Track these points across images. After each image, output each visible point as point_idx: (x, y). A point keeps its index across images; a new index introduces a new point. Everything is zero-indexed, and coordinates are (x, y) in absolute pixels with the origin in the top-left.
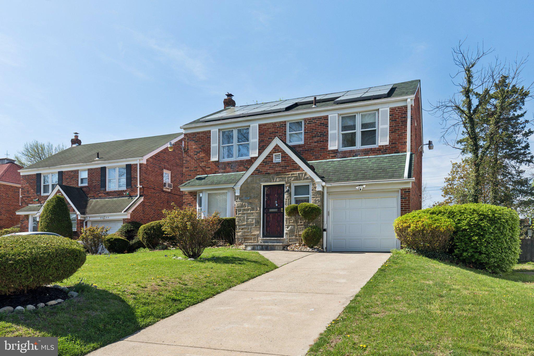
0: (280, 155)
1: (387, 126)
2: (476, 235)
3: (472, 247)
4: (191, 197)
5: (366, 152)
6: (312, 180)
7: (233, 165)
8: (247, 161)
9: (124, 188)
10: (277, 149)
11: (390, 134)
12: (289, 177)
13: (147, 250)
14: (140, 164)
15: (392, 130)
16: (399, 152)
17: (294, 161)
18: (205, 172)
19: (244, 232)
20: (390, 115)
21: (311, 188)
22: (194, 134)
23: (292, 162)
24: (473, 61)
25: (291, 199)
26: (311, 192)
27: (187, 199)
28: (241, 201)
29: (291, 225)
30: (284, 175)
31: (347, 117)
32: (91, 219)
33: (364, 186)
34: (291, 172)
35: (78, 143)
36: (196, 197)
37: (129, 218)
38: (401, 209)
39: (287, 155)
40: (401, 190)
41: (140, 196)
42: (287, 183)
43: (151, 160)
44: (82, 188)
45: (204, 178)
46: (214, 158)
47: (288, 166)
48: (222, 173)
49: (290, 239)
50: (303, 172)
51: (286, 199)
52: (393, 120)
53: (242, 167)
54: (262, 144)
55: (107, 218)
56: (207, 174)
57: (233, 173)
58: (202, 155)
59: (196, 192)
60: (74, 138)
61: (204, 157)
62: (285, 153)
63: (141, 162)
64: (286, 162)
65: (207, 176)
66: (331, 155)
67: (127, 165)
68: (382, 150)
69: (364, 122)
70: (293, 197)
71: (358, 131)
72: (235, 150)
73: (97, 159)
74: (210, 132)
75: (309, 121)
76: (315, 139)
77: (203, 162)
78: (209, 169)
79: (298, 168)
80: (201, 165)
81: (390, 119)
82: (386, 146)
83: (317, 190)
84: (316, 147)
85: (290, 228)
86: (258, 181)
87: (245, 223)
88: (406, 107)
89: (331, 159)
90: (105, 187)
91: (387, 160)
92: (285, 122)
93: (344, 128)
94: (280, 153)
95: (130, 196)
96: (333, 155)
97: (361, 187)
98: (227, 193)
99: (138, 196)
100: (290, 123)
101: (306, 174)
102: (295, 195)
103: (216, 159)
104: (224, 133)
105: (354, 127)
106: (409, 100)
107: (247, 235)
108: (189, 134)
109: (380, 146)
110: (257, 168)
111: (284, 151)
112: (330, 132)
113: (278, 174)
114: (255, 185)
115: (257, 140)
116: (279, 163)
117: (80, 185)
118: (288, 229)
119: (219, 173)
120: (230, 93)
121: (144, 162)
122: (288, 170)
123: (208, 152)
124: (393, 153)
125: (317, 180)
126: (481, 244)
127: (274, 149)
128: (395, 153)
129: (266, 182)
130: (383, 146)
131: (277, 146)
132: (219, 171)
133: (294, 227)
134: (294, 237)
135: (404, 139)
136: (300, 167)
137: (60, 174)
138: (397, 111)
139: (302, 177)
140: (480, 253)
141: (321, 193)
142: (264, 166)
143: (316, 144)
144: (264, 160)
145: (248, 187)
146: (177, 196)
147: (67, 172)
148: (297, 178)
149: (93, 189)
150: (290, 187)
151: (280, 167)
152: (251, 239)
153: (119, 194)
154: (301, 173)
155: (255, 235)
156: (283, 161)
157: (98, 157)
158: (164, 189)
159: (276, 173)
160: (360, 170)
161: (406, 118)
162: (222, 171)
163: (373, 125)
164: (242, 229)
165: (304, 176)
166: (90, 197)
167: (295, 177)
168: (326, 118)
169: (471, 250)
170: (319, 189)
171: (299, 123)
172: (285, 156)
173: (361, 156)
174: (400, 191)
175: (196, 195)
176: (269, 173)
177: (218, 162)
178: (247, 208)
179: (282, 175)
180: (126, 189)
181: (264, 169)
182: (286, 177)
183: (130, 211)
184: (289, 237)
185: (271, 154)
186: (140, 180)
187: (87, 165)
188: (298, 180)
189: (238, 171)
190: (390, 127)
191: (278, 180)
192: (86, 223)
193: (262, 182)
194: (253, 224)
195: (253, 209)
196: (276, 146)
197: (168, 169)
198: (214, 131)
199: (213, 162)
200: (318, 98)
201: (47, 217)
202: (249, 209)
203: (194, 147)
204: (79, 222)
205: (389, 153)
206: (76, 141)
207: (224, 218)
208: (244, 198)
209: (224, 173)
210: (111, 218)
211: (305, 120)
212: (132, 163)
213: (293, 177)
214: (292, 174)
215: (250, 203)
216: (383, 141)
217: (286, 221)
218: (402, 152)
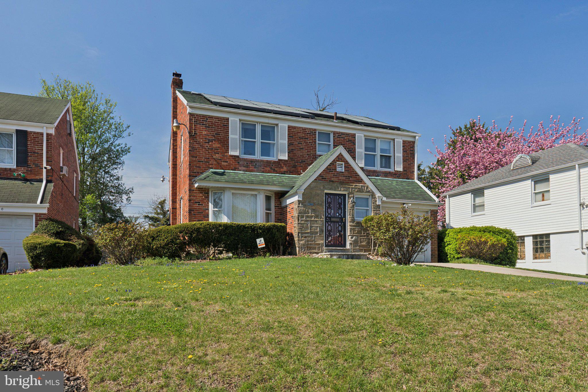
0: (342, 164)
1: (401, 155)
4: (201, 195)
6: (373, 194)
7: (257, 164)
8: (275, 162)
9: (13, 166)
10: (340, 158)
11: (403, 162)
14: (48, 135)
15: (404, 160)
16: (409, 179)
17: (357, 173)
18: (221, 167)
19: (308, 241)
20: (403, 146)
21: (370, 201)
22: (204, 116)
23: (355, 173)
25: (354, 210)
26: (371, 204)
27: (194, 196)
28: (304, 207)
29: (355, 236)
30: (348, 185)
31: (369, 139)
33: (410, 205)
34: (354, 183)
36: (208, 195)
37: (47, 213)
39: (350, 165)
40: (432, 211)
41: (48, 182)
42: (349, 194)
43: (56, 130)
45: (223, 174)
46: (233, 152)
47: (352, 177)
48: (243, 171)
49: (354, 249)
50: (365, 185)
51: (350, 210)
52: (404, 151)
53: (268, 169)
54: (291, 147)
55: (2, 210)
56: (224, 169)
57: (258, 173)
58: (216, 145)
59: (208, 189)
61: (218, 147)
62: (348, 163)
63: (49, 131)
64: (349, 173)
65: (224, 172)
67: (18, 131)
68: (396, 175)
69: (382, 148)
70: (355, 208)
71: (378, 153)
72: (258, 147)
74: (228, 119)
75: (337, 135)
77: (218, 154)
78: (226, 164)
79: (361, 181)
80: (214, 157)
81: (402, 149)
82: (400, 171)
85: (354, 238)
86: (322, 188)
87: (309, 231)
88: (413, 142)
92: (315, 130)
93: (366, 149)
94: (343, 163)
95: (26, 180)
97: (407, 206)
98: (256, 195)
99: (45, 182)
101: (367, 187)
102: (356, 206)
103: (237, 153)
104: (244, 125)
105: (374, 150)
106: (417, 138)
107: (311, 244)
108: (197, 115)
109: (396, 171)
110: (320, 174)
111: (347, 161)
112: (357, 150)
113: (342, 183)
114: (319, 192)
115: (286, 142)
116: (343, 172)
118: (353, 240)
119: (240, 170)
120: (178, 73)
121: (52, 131)
122: (351, 181)
123: (225, 143)
124: (404, 179)
125: (378, 194)
127: (337, 157)
128: (406, 179)
129: (330, 189)
130: (398, 171)
131: (340, 154)
132: (240, 168)
133: (358, 238)
134: (358, 248)
135: (413, 168)
136: (362, 180)
138: (407, 144)
139: (364, 190)
141: (380, 207)
142: (328, 173)
144: (327, 167)
145: (311, 193)
148: (360, 191)
151: (343, 176)
152: (315, 248)
153: (3, 174)
154: (363, 186)
155: (319, 244)
156: (347, 171)
158: (61, 176)
159: (340, 182)
161: (413, 152)
162: (244, 168)
163: (389, 151)
164: (306, 237)
165: (366, 189)
167: (358, 188)
168: (354, 136)
170: (378, 203)
171: (327, 134)
172: (348, 166)
173: (382, 177)
174: (430, 212)
175: (208, 193)
176: (333, 181)
177: (238, 157)
178: (310, 214)
179: (346, 185)
180: (16, 168)
181: (328, 176)
182: (350, 188)
183: (48, 203)
184: (353, 247)
185: (334, 161)
186: (47, 158)
188: (361, 192)
189: (263, 172)
190: (403, 156)
191: (342, 189)
193: (325, 189)
194: (317, 233)
195: (317, 216)
197: (62, 147)
198: (234, 120)
199: (232, 156)
200: (338, 115)
202: (313, 216)
203: (204, 133)
205: (402, 178)
208: (307, 203)
209: (247, 171)
210: (6, 210)
211: (334, 133)
212: (29, 129)
214: (355, 186)
215: (314, 210)
216: (399, 168)
217: (350, 231)
218: (411, 179)
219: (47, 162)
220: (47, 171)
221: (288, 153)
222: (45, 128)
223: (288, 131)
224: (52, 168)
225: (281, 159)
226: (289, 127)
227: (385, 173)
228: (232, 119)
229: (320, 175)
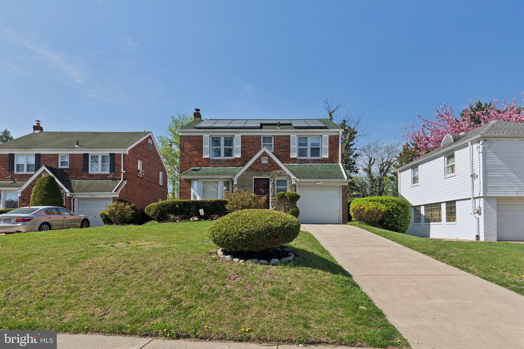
0: (266, 158)
1: (327, 146)
2: (395, 214)
3: (393, 221)
4: (186, 183)
5: (315, 161)
6: (289, 177)
7: (221, 162)
8: (232, 160)
9: (108, 172)
10: (265, 154)
11: (329, 152)
12: (274, 174)
13: (156, 222)
14: (124, 154)
15: (330, 150)
16: (334, 163)
17: (277, 164)
18: (198, 165)
20: (329, 140)
21: (288, 182)
22: (189, 136)
23: (275, 164)
25: (274, 188)
26: (288, 184)
27: (183, 184)
28: (238, 188)
29: (275, 206)
30: (270, 172)
31: (303, 137)
32: (79, 196)
33: (322, 183)
34: (275, 170)
35: (40, 130)
36: (191, 183)
37: (118, 196)
38: (342, 198)
39: (272, 159)
40: (343, 186)
41: (124, 179)
42: (271, 178)
43: (131, 151)
44: (62, 169)
45: (199, 170)
46: (206, 156)
47: (273, 166)
48: (212, 167)
50: (283, 171)
51: (271, 188)
52: (330, 143)
53: (228, 164)
54: (243, 149)
55: (97, 196)
56: (200, 167)
57: (221, 168)
58: (195, 153)
59: (191, 180)
60: (36, 125)
61: (197, 154)
62: (271, 157)
63: (125, 153)
64: (271, 164)
65: (200, 169)
66: (292, 161)
67: (110, 154)
68: (324, 161)
69: (312, 142)
70: (276, 187)
71: (309, 147)
72: (222, 152)
73: (77, 146)
74: (202, 136)
75: (277, 137)
76: (282, 150)
77: (197, 158)
78: (201, 163)
79: (280, 168)
80: (194, 160)
81: (329, 142)
82: (327, 158)
83: (293, 183)
84: (282, 155)
85: (274, 208)
86: (251, 175)
88: (338, 136)
89: (292, 163)
90: (88, 170)
91: (329, 167)
92: (260, 136)
93: (300, 145)
94: (267, 158)
95: (114, 179)
96: (293, 161)
97: (319, 183)
98: (217, 182)
99: (122, 180)
100: (263, 137)
101: (285, 173)
102: (277, 186)
103: (208, 157)
104: (213, 138)
105: (306, 145)
106: (340, 132)
108: (185, 136)
109: (323, 158)
110: (250, 166)
111: (269, 156)
112: (291, 146)
113: (266, 171)
114: (249, 178)
115: (240, 146)
116: (266, 164)
117: (60, 167)
119: (210, 167)
120: (198, 108)
121: (127, 153)
122: (273, 169)
123: (201, 151)
124: (330, 163)
125: (293, 177)
126: (398, 219)
127: (262, 154)
128: (332, 163)
129: (257, 176)
130: (325, 158)
131: (265, 152)
132: (210, 165)
133: (277, 207)
135: (337, 155)
136: (281, 168)
137: (38, 156)
138: (333, 138)
139: (282, 174)
140: (397, 224)
141: (295, 186)
142: (255, 165)
143: (282, 153)
144: (255, 161)
145: (243, 179)
146: (146, 181)
147: (46, 155)
148: (279, 175)
149: (75, 171)
150: (274, 180)
151: (267, 166)
153: (104, 177)
154: (282, 172)
156: (269, 163)
157: (78, 145)
158: (139, 175)
159: (264, 170)
160: (315, 172)
161: (338, 142)
162: (212, 165)
163: (318, 144)
165: (284, 174)
166: (71, 177)
168: (289, 137)
169: (393, 223)
170: (294, 183)
171: (270, 138)
172: (270, 159)
173: (311, 163)
175: (191, 182)
176: (259, 170)
177: (209, 159)
179: (268, 172)
180: (109, 173)
181: (255, 167)
182: (271, 174)
183: (119, 191)
185: (260, 157)
186: (124, 167)
187: (68, 150)
188: (280, 176)
189: (225, 167)
190: (329, 147)
191: (265, 175)
192: (74, 199)
193: (254, 176)
196: (264, 152)
197: (140, 159)
198: (207, 137)
199: (205, 158)
201: (41, 193)
203: (188, 146)
204: (68, 198)
205: (328, 163)
206: (38, 127)
208: (240, 186)
209: (214, 167)
210: (100, 196)
211: (275, 136)
212: (116, 152)
213: (276, 174)
214: (275, 172)
215: (245, 190)
216: (325, 155)
217: (272, 203)
218: (336, 163)
219: (124, 169)
220: (124, 174)
221: (241, 153)
222: (122, 151)
223: (241, 139)
224: (126, 172)
225: (236, 157)
226: (242, 136)
227: (314, 161)
228: (205, 136)
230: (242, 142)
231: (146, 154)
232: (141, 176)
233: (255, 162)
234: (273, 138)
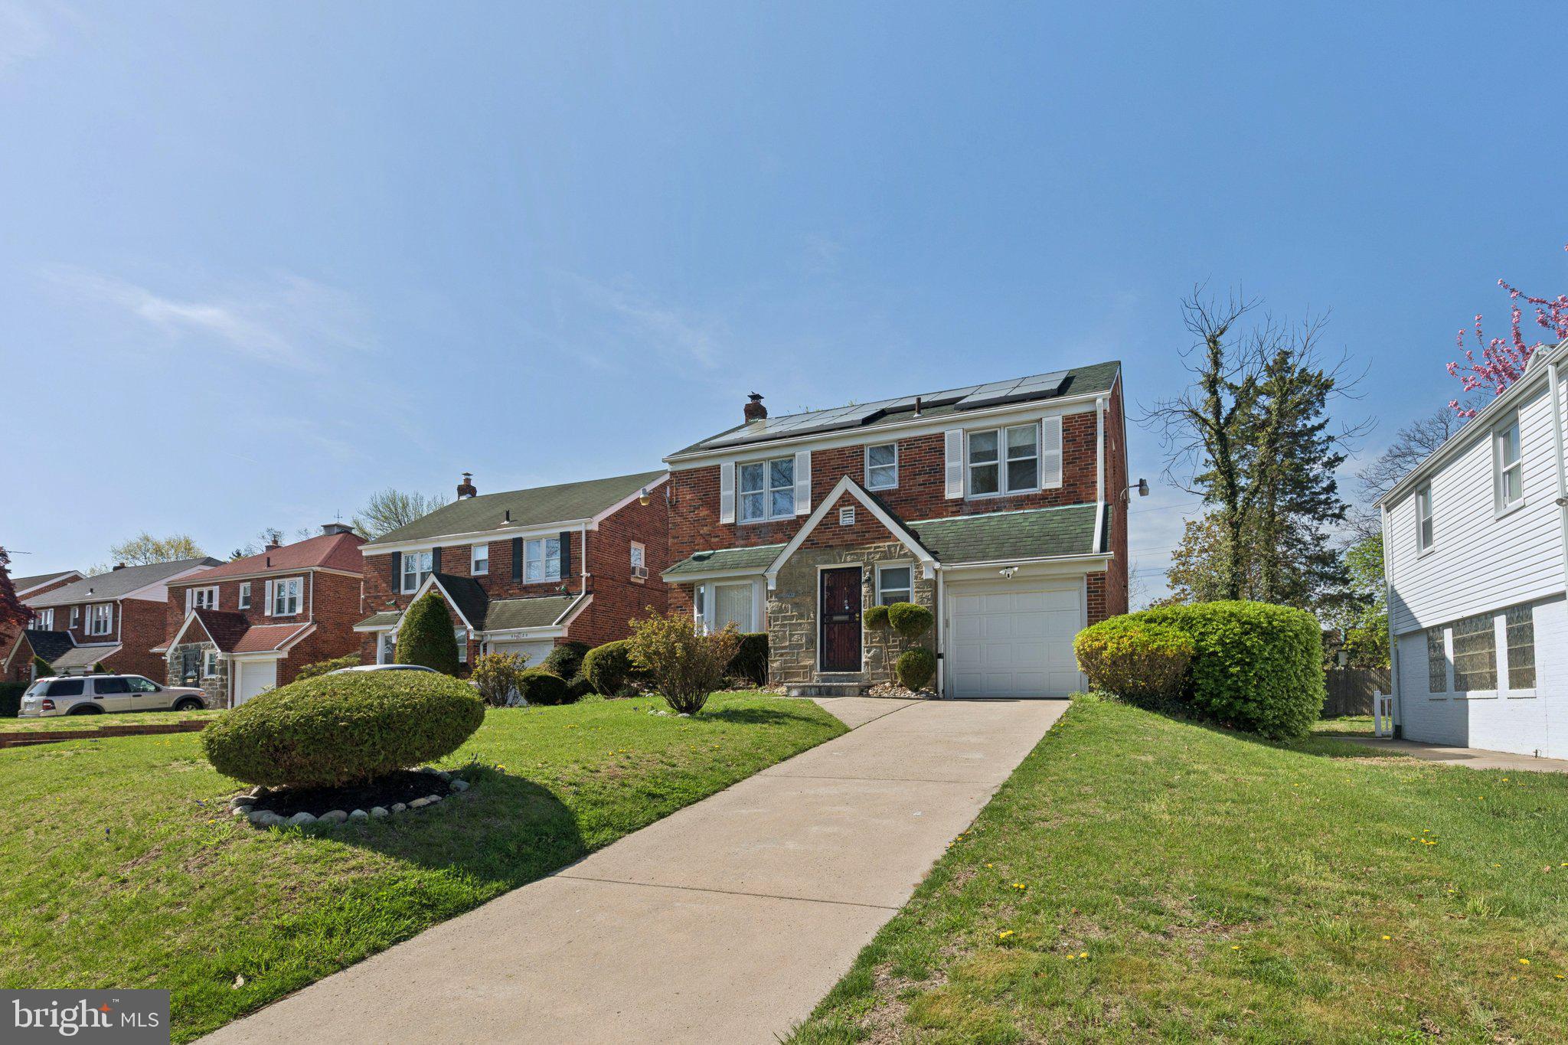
0: (851, 511)
1: (1058, 452)
2: (1237, 664)
3: (1229, 689)
4: (684, 594)
5: (1019, 503)
6: (915, 557)
7: (763, 530)
8: (790, 522)
9: (557, 578)
10: (846, 499)
11: (1063, 468)
12: (871, 553)
13: (600, 697)
14: (588, 532)
15: (1068, 460)
16: (1081, 502)
17: (880, 522)
18: (710, 546)
19: (786, 662)
20: (1063, 431)
21: (913, 573)
22: (689, 471)
23: (877, 524)
24: (1222, 325)
25: (874, 596)
26: (912, 581)
27: (675, 598)
28: (779, 601)
29: (876, 647)
30: (861, 549)
31: (980, 435)
32: (494, 638)
33: (1016, 569)
34: (874, 543)
35: (470, 493)
36: (693, 594)
37: (566, 635)
38: (1088, 612)
39: (866, 509)
40: (1088, 575)
41: (587, 593)
42: (866, 565)
43: (607, 523)
44: (476, 578)
45: (708, 557)
46: (727, 519)
47: (869, 532)
48: (742, 547)
49: (873, 674)
50: (898, 542)
51: (865, 596)
52: (1069, 438)
53: (780, 536)
54: (818, 490)
55: (525, 637)
56: (713, 549)
57: (763, 547)
58: (704, 513)
59: (693, 584)
60: (462, 483)
61: (707, 516)
62: (863, 506)
63: (589, 528)
64: (864, 525)
65: (712, 554)
66: (950, 509)
67: (562, 534)
68: (1050, 498)
69: (1013, 445)
70: (879, 591)
71: (1003, 461)
72: (766, 504)
73: (506, 522)
74: (718, 467)
75: (907, 444)
76: (920, 479)
77: (706, 526)
78: (717, 539)
79: (887, 535)
80: (701, 532)
81: (1064, 438)
82: (1057, 489)
83: (925, 577)
84: (921, 493)
85: (872, 652)
86: (813, 562)
87: (787, 643)
88: (1094, 414)
89: (951, 516)
90: (521, 576)
91: (1059, 517)
92: (862, 446)
93: (976, 457)
94: (853, 507)
95: (569, 594)
96: (954, 509)
97: (1010, 572)
98: (751, 585)
99: (583, 594)
100: (871, 449)
101: (902, 547)
102: (882, 588)
103: (731, 520)
104: (745, 469)
105: (993, 455)
106: (1099, 401)
107: (790, 668)
108: (680, 472)
109: (1045, 490)
110: (808, 537)
111: (859, 503)
112: (948, 465)
113: (849, 546)
114: (806, 570)
115: (808, 482)
116: (851, 526)
117: (474, 573)
118: (869, 655)
119: (737, 547)
120: (756, 393)
121: (595, 527)
122: (868, 539)
123: (714, 506)
124: (1070, 504)
125: (925, 557)
126: (1247, 682)
127: (841, 498)
128: (1075, 503)
129: (826, 562)
130: (1050, 490)
131: (847, 492)
132: (737, 543)
133: (881, 651)
134: (881, 670)
135: (1092, 475)
136: (890, 533)
137: (437, 552)
138: (1076, 421)
139: (895, 552)
140: (1246, 700)
141: (933, 584)
142: (822, 533)
143: (921, 488)
144: (821, 522)
145: (791, 574)
146: (657, 593)
147: (450, 548)
148: (887, 555)
149: (499, 581)
150: (872, 572)
151: (852, 533)
152: (798, 675)
153: (547, 589)
154: (893, 545)
155: (805, 667)
156: (860, 521)
157: (508, 519)
158: (632, 580)
159: (846, 545)
160: (1007, 537)
161: (1094, 435)
162: (742, 542)
163: (1031, 449)
164: (782, 655)
165: (900, 550)
166: (493, 595)
167: (882, 552)
168: (940, 437)
169: (1227, 694)
170: (928, 575)
171: (888, 449)
172: (862, 513)
173: (1008, 510)
174: (1085, 578)
175: (693, 591)
176: (831, 546)
177: (734, 525)
178: (789, 614)
179: (856, 549)
180: (559, 580)
181: (823, 538)
182: (864, 553)
183: (568, 623)
184: (872, 670)
185: (835, 507)
186: (587, 562)
187: (487, 535)
188: (887, 559)
189: (772, 543)
190: (1064, 453)
191: (849, 558)
192: (485, 646)
193: (819, 563)
194: (801, 646)
195: (801, 616)
196: (844, 494)
197: (639, 540)
198: (727, 466)
199: (725, 525)
200: (924, 400)
201: (412, 635)
202: (793, 616)
203: (688, 497)
204: (471, 644)
205: (1063, 505)
206: (467, 489)
207: (747, 634)
208: (783, 595)
209: (746, 546)
210: (531, 636)
211: (900, 442)
212: (571, 529)
213: (878, 552)
214: (875, 548)
215: (796, 605)
216: (1051, 480)
217: (866, 639)
218: (1088, 502)
219: (587, 567)
220: (586, 578)
221: (812, 501)
222: (584, 525)
223: (812, 462)
224: (591, 575)
225: (799, 514)
226: (813, 454)
227: (1017, 501)
228: (725, 465)
229: (808, 539)
230: (815, 470)
231: (658, 525)
232: (642, 582)
233: (821, 524)
234: (896, 449)
